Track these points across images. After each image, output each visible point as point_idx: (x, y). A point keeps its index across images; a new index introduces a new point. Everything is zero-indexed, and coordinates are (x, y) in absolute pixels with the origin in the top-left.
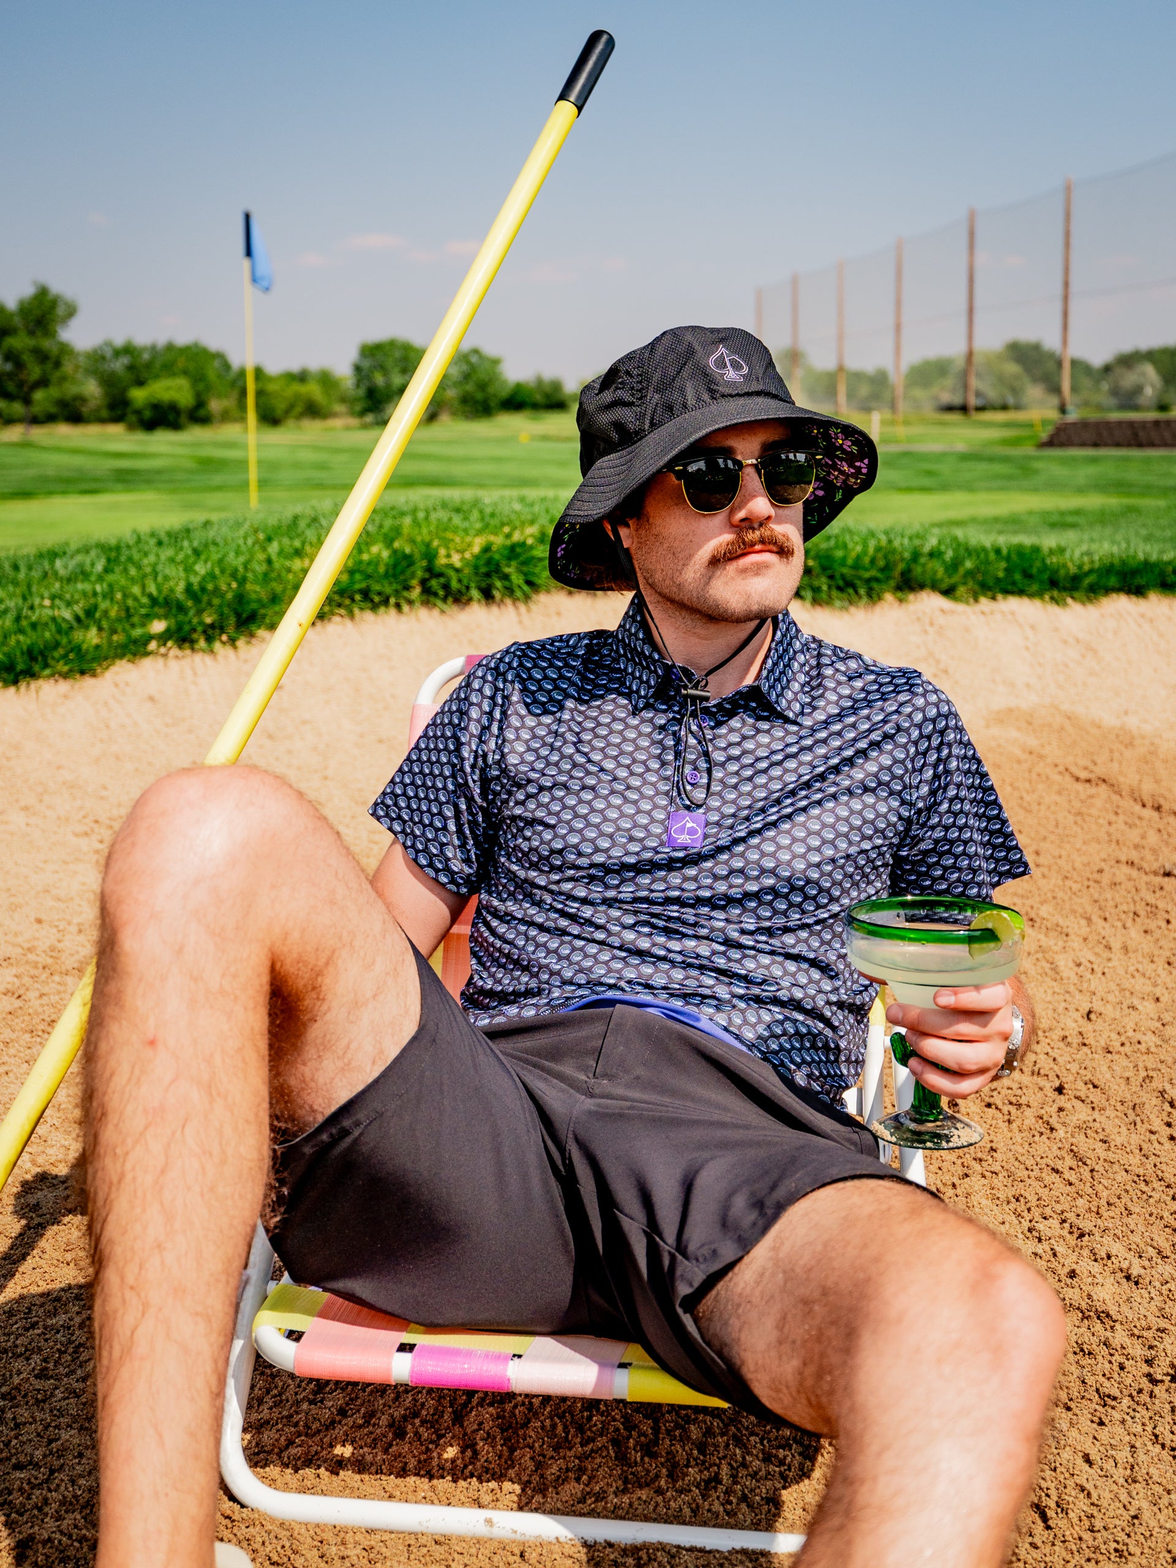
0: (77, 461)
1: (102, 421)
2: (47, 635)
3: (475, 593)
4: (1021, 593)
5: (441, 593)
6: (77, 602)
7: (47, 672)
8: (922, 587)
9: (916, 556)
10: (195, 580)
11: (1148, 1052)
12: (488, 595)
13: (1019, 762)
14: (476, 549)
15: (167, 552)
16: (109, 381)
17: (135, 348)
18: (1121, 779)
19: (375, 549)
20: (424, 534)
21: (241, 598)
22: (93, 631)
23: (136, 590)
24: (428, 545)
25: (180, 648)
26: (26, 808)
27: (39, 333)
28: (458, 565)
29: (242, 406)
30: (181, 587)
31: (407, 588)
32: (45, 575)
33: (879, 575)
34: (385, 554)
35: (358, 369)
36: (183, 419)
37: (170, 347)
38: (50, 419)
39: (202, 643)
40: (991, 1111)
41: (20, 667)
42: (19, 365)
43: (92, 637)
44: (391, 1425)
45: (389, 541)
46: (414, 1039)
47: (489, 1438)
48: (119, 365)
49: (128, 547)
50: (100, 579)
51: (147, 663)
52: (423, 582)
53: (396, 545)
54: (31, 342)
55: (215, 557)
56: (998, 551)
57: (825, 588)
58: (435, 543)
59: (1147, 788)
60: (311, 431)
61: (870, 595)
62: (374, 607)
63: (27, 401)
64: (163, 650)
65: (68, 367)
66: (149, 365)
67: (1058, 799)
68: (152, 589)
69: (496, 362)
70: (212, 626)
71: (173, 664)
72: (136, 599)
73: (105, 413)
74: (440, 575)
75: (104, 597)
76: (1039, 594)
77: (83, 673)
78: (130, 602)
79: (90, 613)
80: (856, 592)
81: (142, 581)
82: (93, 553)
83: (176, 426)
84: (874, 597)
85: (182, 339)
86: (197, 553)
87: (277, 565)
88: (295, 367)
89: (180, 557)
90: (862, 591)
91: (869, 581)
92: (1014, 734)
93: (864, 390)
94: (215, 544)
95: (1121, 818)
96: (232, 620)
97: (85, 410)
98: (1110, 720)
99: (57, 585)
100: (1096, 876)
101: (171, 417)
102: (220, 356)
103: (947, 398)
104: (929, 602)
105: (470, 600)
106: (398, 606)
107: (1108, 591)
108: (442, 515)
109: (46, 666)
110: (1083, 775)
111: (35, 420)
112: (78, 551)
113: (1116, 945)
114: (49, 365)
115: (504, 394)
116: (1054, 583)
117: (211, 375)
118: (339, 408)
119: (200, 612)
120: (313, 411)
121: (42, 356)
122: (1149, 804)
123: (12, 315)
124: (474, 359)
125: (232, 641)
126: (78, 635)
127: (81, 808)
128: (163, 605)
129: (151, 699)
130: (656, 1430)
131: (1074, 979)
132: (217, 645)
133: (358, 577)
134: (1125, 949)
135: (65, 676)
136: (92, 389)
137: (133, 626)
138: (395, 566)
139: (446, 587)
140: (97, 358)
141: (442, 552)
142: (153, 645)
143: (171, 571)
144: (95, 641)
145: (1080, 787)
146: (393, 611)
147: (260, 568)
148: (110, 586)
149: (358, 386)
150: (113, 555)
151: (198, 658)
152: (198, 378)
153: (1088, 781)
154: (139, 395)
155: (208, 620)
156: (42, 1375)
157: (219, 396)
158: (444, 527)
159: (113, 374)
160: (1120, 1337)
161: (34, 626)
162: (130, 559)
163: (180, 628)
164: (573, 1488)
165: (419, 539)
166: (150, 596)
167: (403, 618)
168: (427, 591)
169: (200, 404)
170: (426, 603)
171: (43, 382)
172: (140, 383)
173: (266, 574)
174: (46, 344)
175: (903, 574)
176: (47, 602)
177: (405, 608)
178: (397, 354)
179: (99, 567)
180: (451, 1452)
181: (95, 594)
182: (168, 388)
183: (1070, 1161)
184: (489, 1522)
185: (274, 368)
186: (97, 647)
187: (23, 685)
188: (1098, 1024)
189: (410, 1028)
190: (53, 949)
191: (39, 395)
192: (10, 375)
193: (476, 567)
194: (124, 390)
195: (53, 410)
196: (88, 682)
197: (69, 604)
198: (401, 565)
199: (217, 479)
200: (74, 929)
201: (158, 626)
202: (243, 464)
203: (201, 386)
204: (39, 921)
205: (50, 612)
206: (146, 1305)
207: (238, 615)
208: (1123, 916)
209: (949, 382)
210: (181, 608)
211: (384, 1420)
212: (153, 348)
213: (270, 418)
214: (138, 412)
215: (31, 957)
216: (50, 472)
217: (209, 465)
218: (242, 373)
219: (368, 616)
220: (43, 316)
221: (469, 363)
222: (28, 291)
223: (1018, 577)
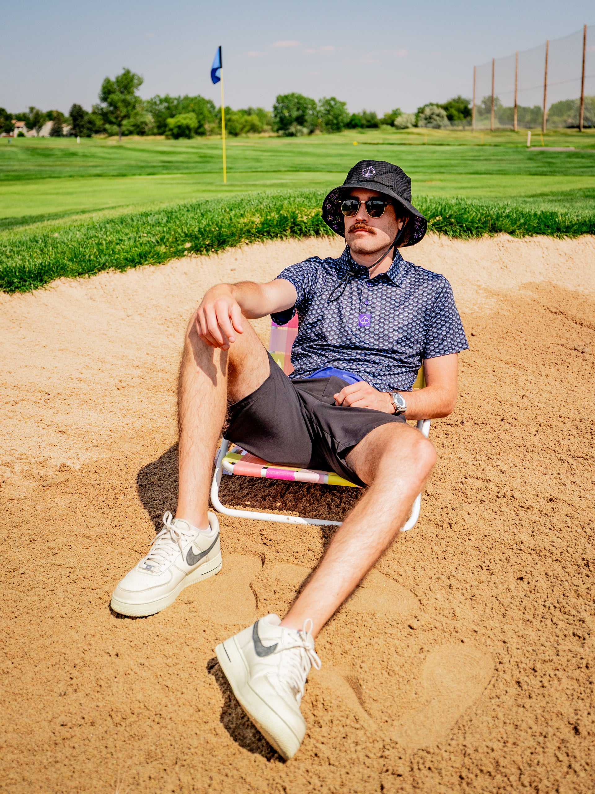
0: (144, 156)
1: (155, 134)
2: (146, 248)
3: (312, 232)
4: (544, 233)
5: (298, 232)
6: (157, 235)
7: (147, 262)
8: (501, 231)
9: (498, 217)
10: (202, 226)
11: (540, 409)
12: (317, 233)
13: (528, 304)
14: (313, 215)
15: (191, 215)
16: (157, 115)
17: (170, 99)
18: (569, 312)
19: (272, 214)
20: (292, 209)
21: (220, 234)
22: (164, 246)
23: (179, 230)
24: (294, 213)
25: (196, 254)
26: (140, 314)
27: (126, 92)
28: (306, 221)
29: (220, 127)
30: (197, 229)
31: (285, 231)
32: (144, 224)
33: (482, 226)
34: (277, 216)
35: (275, 108)
36: (192, 134)
37: (186, 98)
38: (131, 133)
39: (205, 252)
40: (476, 426)
41: (137, 261)
42: (116, 108)
43: (162, 249)
44: (262, 497)
45: (278, 211)
46: (269, 378)
47: (291, 501)
48: (162, 107)
49: (176, 212)
50: (165, 225)
51: (184, 259)
52: (291, 228)
53: (281, 212)
54: (122, 97)
55: (210, 217)
56: (535, 215)
57: (458, 231)
58: (297, 212)
59: (579, 316)
60: (253, 139)
61: (477, 235)
62: (272, 238)
63: (120, 125)
64: (190, 254)
65: (138, 109)
66: (176, 107)
67: (541, 319)
68: (185, 230)
69: (343, 104)
70: (208, 245)
71: (194, 260)
72: (179, 234)
73: (155, 131)
74: (298, 225)
75: (167, 233)
76: (552, 234)
77: (159, 263)
78: (177, 235)
79: (162, 239)
80: (472, 233)
81: (181, 226)
82: (162, 214)
83: (189, 137)
84: (479, 235)
85: (192, 94)
86: (202, 215)
87: (233, 221)
88: (246, 108)
89: (196, 217)
90: (474, 232)
91: (477, 228)
92: (530, 293)
93: (528, 118)
94: (210, 211)
95: (565, 327)
96: (216, 243)
97: (146, 129)
98: (571, 288)
99: (149, 228)
100: (547, 349)
101: (187, 132)
102: (210, 102)
103: (570, 121)
104: (504, 237)
105: (310, 235)
106: (281, 237)
107: (582, 233)
108: (300, 200)
109: (146, 260)
110: (554, 310)
111: (123, 134)
112: (156, 213)
113: (544, 374)
114: (130, 108)
115: (347, 120)
116: (558, 230)
117: (206, 112)
118: (266, 127)
119: (204, 240)
120: (254, 129)
121: (127, 103)
122: (578, 323)
123: (113, 83)
124: (332, 103)
125: (216, 251)
126: (158, 248)
127: (160, 314)
128: (190, 236)
129: (185, 273)
130: (341, 502)
131: (523, 385)
132: (210, 253)
133: (265, 226)
134: (547, 375)
135: (153, 264)
136: (149, 118)
137: (178, 245)
138: (280, 221)
139: (300, 230)
140: (152, 103)
141: (300, 215)
142: (186, 253)
143: (193, 223)
144: (164, 251)
145: (551, 315)
146: (279, 239)
147: (227, 222)
148: (169, 228)
149: (276, 116)
150: (169, 215)
151: (203, 257)
152: (199, 113)
153: (556, 313)
154: (171, 122)
155: (207, 243)
156: (160, 480)
157: (209, 122)
158: (301, 205)
159: (160, 111)
160: (491, 485)
161: (141, 244)
162: (176, 217)
163: (196, 246)
164: (314, 513)
165: (290, 210)
166: (185, 233)
167: (283, 242)
168: (293, 232)
169: (201, 126)
170: (292, 236)
171: (127, 116)
172: (172, 116)
173: (229, 225)
174: (128, 97)
175: (492, 225)
176: (145, 235)
177: (284, 238)
178: (296, 100)
179: (165, 221)
180: (279, 504)
181: (164, 232)
182: (185, 119)
183: (496, 440)
184: (288, 519)
185: (235, 108)
186: (165, 253)
187: (137, 267)
188: (526, 400)
189: (267, 376)
190: (153, 363)
191: (125, 122)
192: (112, 113)
193: (313, 222)
194: (165, 120)
195: (132, 128)
196: (161, 266)
197: (154, 236)
198: (283, 220)
199: (209, 167)
200: (160, 357)
201: (188, 245)
202: (220, 157)
203: (201, 117)
204: (148, 354)
205: (146, 239)
206: (193, 442)
207: (219, 241)
208: (551, 364)
209: (572, 113)
210: (197, 238)
211: (260, 496)
212: (178, 99)
213: (233, 133)
214: (171, 130)
215: (146, 366)
216: (133, 163)
217: (205, 159)
218: (220, 111)
219: (269, 241)
220: (128, 83)
221: (330, 104)
222: (121, 72)
223: (542, 227)
